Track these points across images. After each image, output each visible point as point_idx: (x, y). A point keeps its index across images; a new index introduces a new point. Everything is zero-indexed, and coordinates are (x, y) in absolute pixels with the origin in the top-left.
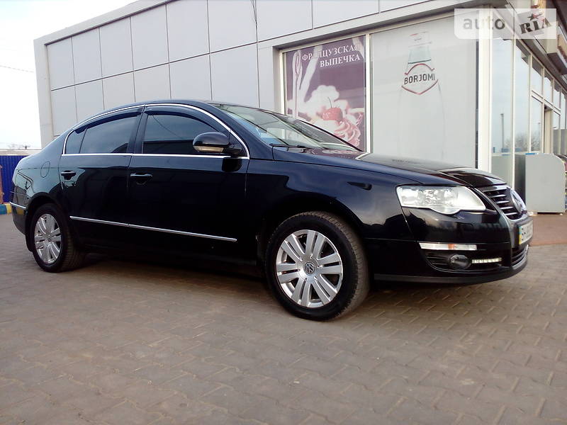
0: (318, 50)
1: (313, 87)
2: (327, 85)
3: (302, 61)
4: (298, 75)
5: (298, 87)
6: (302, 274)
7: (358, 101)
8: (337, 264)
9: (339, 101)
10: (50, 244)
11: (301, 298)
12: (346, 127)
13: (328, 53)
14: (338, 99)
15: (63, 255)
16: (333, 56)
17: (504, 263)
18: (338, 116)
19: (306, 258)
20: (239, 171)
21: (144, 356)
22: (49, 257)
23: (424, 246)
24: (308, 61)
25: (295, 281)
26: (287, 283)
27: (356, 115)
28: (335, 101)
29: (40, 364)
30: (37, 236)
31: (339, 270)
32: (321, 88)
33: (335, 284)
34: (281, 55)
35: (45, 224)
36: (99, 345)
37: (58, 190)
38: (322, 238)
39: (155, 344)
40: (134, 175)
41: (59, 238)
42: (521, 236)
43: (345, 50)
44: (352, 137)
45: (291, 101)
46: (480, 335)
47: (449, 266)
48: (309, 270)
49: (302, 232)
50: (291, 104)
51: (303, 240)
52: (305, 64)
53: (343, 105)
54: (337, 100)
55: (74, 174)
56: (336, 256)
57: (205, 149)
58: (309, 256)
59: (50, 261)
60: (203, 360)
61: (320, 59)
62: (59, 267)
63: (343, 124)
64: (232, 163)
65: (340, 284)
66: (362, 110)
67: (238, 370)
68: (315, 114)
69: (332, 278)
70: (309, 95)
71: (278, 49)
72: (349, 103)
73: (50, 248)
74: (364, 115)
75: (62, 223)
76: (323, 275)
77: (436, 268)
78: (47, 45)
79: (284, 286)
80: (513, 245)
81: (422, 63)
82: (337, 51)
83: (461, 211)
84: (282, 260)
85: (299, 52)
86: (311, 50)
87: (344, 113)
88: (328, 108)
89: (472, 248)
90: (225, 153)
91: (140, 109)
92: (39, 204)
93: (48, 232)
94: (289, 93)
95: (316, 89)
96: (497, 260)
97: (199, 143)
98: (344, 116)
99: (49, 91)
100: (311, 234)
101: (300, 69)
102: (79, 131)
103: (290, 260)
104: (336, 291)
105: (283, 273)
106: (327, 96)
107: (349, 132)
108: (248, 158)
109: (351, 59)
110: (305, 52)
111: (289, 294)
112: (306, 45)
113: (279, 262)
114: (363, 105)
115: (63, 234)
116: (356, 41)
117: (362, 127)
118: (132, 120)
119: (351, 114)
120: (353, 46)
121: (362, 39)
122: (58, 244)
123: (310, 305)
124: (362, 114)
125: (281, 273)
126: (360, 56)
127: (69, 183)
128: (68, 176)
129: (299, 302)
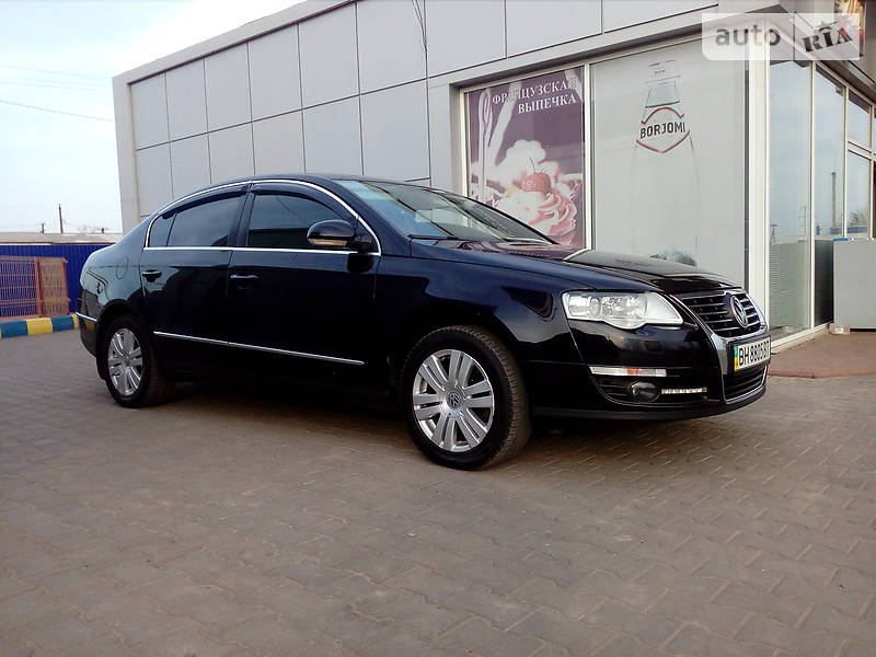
0: (515, 89)
1: (508, 142)
2: (529, 140)
3: (492, 103)
4: (486, 126)
5: (486, 143)
6: (444, 408)
7: (573, 163)
8: (487, 394)
9: (545, 163)
10: (127, 370)
11: (443, 440)
12: (556, 201)
13: (530, 92)
14: (546, 160)
15: (144, 384)
16: (537, 97)
17: (710, 394)
18: (544, 185)
19: (449, 386)
20: (370, 272)
21: (233, 505)
22: (126, 387)
23: (595, 370)
24: (501, 105)
25: (436, 418)
26: (427, 419)
27: (571, 184)
28: (540, 163)
29: (107, 511)
30: (111, 358)
31: (489, 402)
32: (520, 144)
33: (485, 420)
34: (462, 96)
35: (122, 341)
36: (180, 492)
37: (138, 296)
38: (469, 360)
39: (250, 492)
40: (235, 276)
41: (140, 362)
42: (737, 360)
43: (555, 88)
44: (564, 217)
45: (476, 163)
46: (671, 488)
47: (629, 397)
48: (453, 403)
49: (443, 353)
50: (476, 168)
51: (445, 363)
52: (497, 109)
53: (551, 168)
54: (542, 162)
55: (159, 275)
56: (486, 384)
57: (323, 242)
58: (453, 383)
59: (128, 392)
60: (305, 510)
61: (519, 102)
62: (140, 401)
63: (551, 197)
64: (361, 261)
65: (491, 421)
66: (580, 176)
67: (344, 521)
68: (510, 183)
69: (481, 413)
70: (502, 154)
71: (457, 88)
72: (560, 166)
73: (128, 376)
74: (582, 183)
75: (144, 340)
76: (469, 409)
77: (610, 400)
78: (130, 84)
79: (423, 424)
80: (724, 371)
81: (666, 107)
82: (543, 90)
83: (646, 324)
84: (421, 389)
85: (488, 91)
86: (504, 89)
87: (553, 180)
88: (530, 172)
89: (661, 373)
90: (349, 247)
91: (246, 187)
92: (115, 315)
93: (125, 353)
94: (473, 154)
95: (512, 145)
96: (700, 390)
97: (316, 235)
98: (553, 185)
99: (133, 150)
100: (455, 354)
101: (489, 116)
102: (166, 215)
103: (431, 391)
104: (486, 430)
105: (422, 406)
106: (528, 155)
107: (561, 209)
108: (379, 254)
109: (563, 101)
110: (495, 90)
111: (429, 434)
112: (498, 81)
113: (416, 392)
114: (581, 169)
115: (144, 355)
116: (570, 75)
117: (579, 201)
118: (235, 202)
119: (564, 182)
120: (567, 83)
121: (579, 72)
122: (138, 369)
123: (454, 448)
124: (579, 181)
125: (419, 407)
126: (576, 96)
127: (153, 287)
128: (151, 278)
129: (441, 445)
